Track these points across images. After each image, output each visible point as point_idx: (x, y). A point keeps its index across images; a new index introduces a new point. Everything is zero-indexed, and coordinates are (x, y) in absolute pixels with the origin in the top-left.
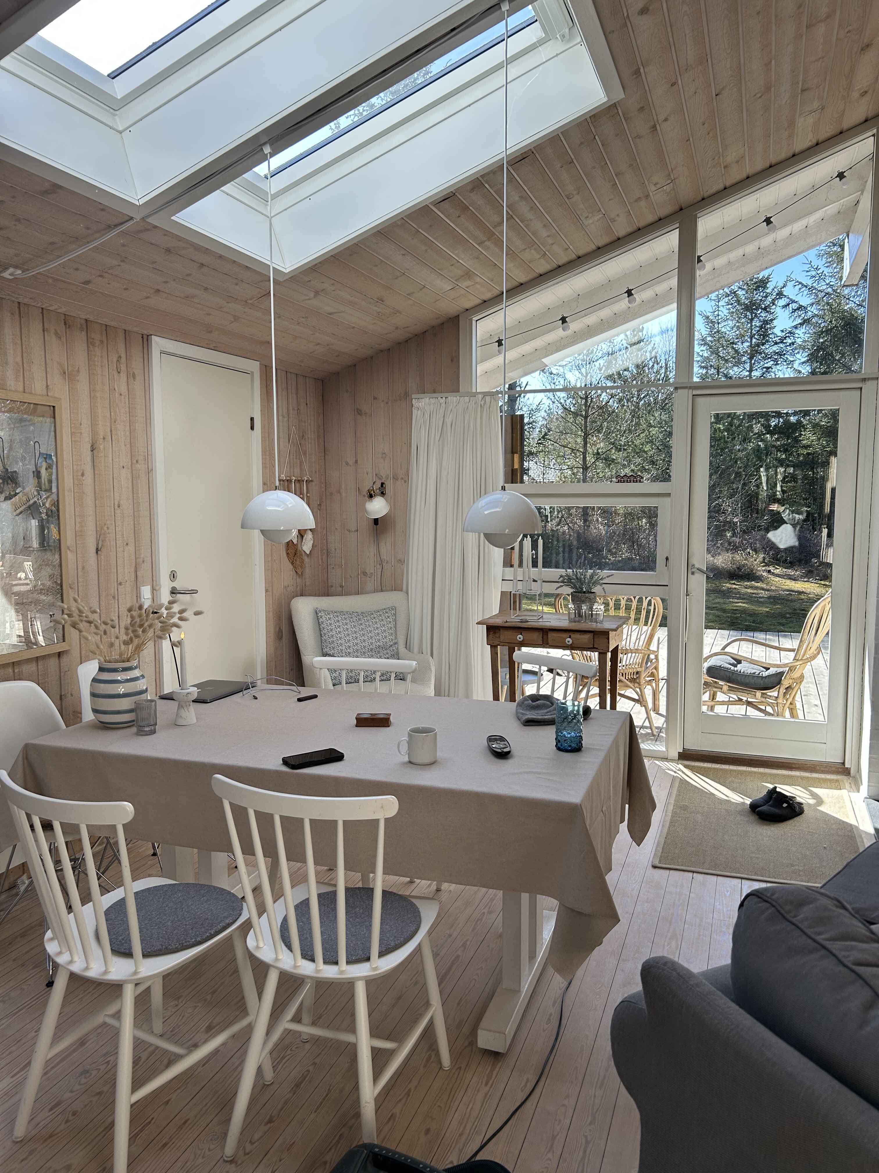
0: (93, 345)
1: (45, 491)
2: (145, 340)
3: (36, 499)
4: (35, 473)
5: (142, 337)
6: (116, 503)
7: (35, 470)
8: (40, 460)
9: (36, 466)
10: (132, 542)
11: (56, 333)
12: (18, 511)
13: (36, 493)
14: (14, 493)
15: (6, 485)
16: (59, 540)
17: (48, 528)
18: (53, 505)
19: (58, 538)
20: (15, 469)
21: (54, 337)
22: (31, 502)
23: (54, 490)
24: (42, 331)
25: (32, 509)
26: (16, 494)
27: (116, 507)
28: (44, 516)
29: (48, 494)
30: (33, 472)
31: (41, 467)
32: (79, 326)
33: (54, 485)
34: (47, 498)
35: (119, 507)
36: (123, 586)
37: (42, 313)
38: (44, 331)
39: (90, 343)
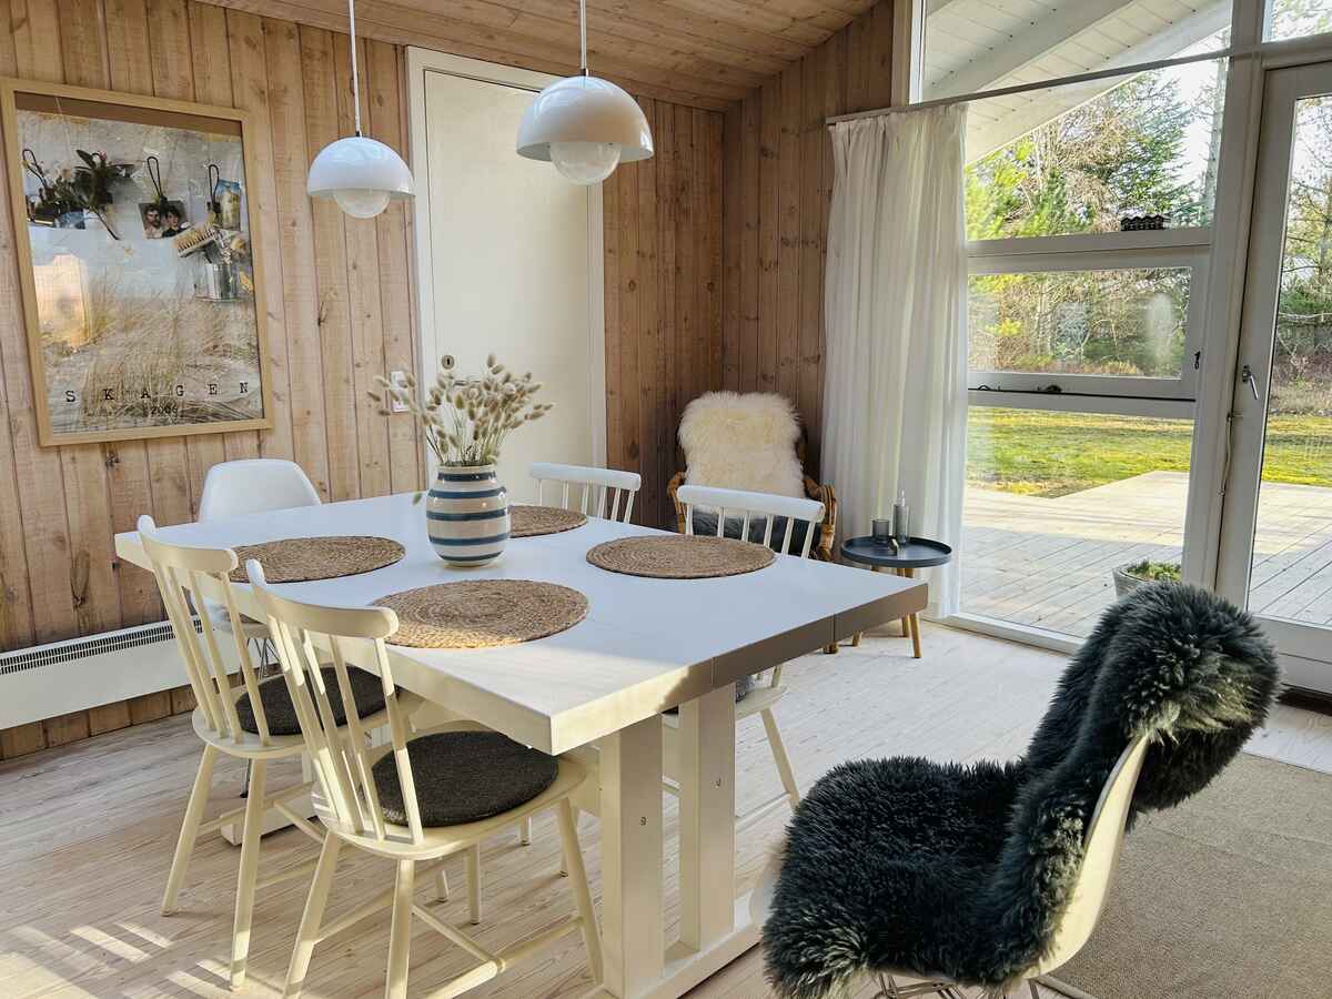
0: (311, 57)
1: (231, 228)
2: (399, 51)
3: (213, 238)
4: (212, 206)
5: (396, 49)
6: (350, 262)
7: (210, 200)
8: (219, 189)
9: (213, 196)
10: (377, 313)
11: (248, 41)
12: (186, 251)
13: (213, 231)
14: (176, 229)
15: (164, 218)
16: (254, 292)
17: (235, 275)
18: (244, 246)
19: (251, 289)
20: (179, 199)
21: (244, 45)
22: (207, 241)
23: (244, 227)
24: (224, 38)
25: (209, 251)
26: (180, 230)
27: (350, 268)
28: (227, 260)
29: (235, 233)
30: (209, 204)
31: (221, 198)
32: (286, 32)
33: (243, 220)
34: (232, 237)
35: (355, 267)
36: (362, 369)
37: (225, 13)
38: (228, 36)
39: (305, 54)
